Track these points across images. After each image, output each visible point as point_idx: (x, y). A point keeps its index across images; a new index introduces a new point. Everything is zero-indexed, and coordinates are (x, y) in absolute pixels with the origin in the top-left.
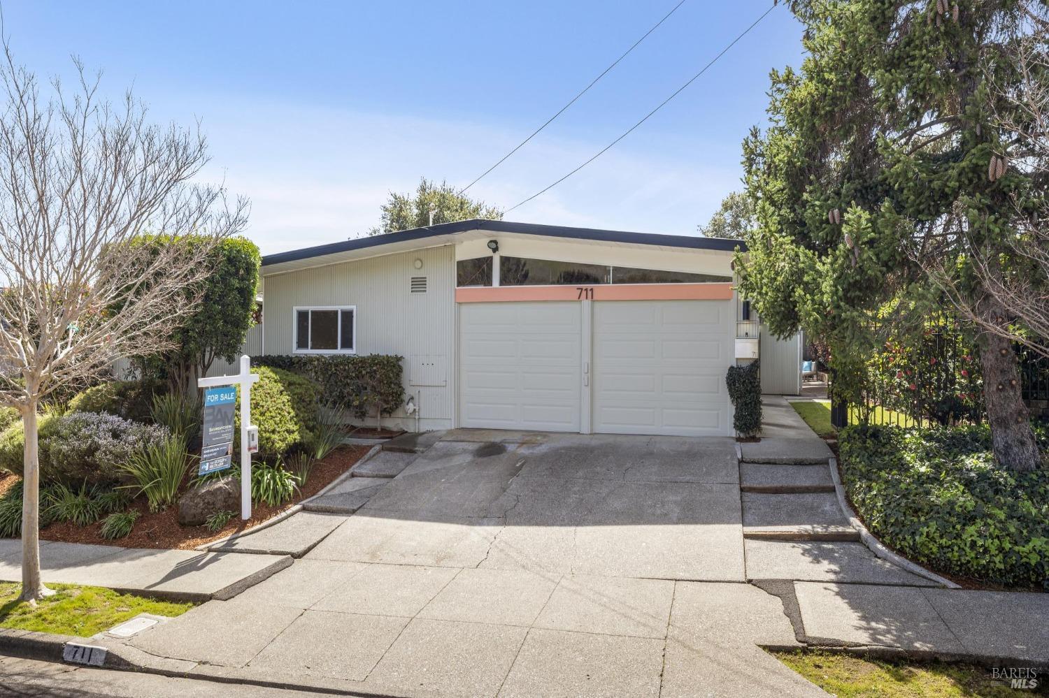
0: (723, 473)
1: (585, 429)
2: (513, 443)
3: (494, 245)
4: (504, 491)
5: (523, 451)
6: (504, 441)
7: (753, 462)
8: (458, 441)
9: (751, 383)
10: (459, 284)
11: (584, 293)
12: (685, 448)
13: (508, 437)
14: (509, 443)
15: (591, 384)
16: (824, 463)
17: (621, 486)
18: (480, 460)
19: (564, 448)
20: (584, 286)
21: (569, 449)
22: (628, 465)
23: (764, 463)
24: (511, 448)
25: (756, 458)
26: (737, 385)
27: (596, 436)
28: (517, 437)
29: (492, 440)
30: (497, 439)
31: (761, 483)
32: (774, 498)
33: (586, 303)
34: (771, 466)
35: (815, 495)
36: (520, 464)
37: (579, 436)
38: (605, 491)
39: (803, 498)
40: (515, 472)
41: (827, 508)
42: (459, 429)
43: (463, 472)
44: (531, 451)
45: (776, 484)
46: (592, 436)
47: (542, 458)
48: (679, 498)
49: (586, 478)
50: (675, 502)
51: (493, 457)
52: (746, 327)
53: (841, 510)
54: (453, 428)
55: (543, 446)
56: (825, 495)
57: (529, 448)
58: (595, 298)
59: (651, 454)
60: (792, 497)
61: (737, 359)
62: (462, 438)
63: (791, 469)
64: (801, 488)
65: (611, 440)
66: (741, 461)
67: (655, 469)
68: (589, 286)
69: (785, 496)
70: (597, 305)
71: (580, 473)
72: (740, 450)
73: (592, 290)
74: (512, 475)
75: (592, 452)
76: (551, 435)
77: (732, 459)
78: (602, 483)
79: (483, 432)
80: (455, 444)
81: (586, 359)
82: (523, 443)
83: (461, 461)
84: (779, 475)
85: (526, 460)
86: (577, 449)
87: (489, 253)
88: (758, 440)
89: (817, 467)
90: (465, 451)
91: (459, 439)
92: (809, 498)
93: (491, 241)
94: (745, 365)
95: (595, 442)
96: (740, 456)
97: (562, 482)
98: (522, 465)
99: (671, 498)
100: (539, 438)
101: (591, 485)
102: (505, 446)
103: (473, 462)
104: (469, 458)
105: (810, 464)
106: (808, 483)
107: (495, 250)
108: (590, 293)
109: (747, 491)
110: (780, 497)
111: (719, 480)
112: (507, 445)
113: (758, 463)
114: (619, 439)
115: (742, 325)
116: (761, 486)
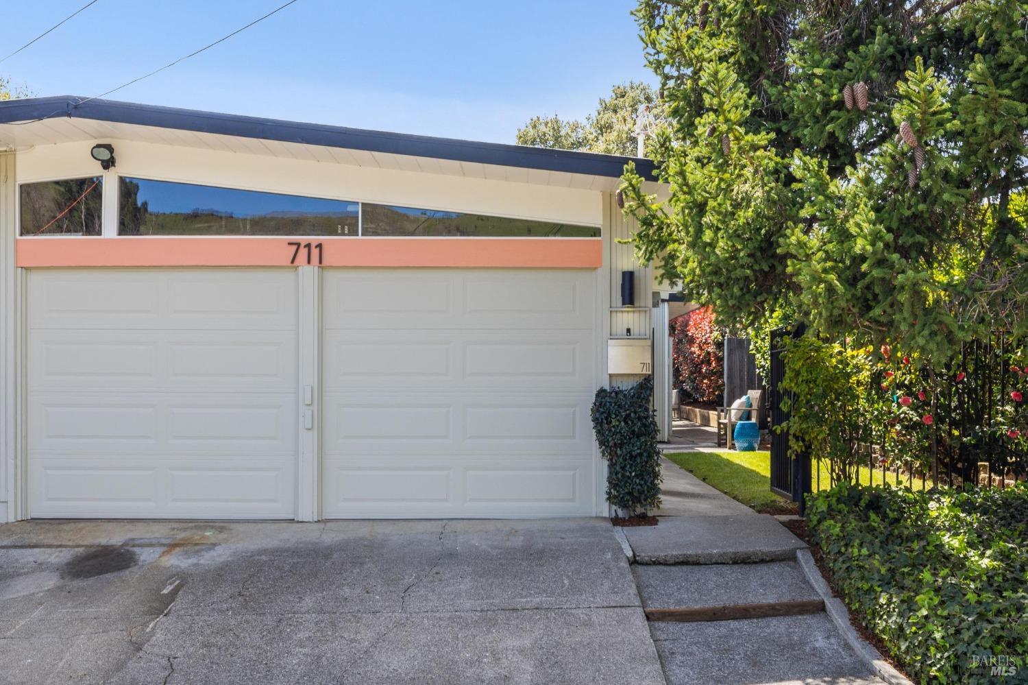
0: (606, 587)
1: (307, 512)
2: (151, 545)
3: (105, 155)
4: (139, 649)
5: (176, 561)
6: (131, 542)
7: (656, 563)
8: (22, 547)
9: (639, 419)
10: (24, 231)
11: (303, 252)
12: (518, 542)
13: (138, 533)
14: (140, 546)
15: (320, 426)
16: (789, 558)
17: (400, 625)
18: (77, 583)
19: (264, 551)
20: (303, 239)
21: (276, 552)
22: (408, 580)
23: (676, 564)
24: (146, 556)
25: (661, 554)
26: (614, 422)
27: (329, 525)
28: (160, 532)
29: (104, 541)
30: (115, 538)
31: (680, 602)
32: (714, 630)
33: (308, 273)
34: (689, 568)
35: (788, 620)
36: (170, 588)
37: (294, 526)
38: (366, 636)
39: (768, 626)
40: (160, 606)
41: (821, 643)
42: (27, 521)
43: (37, 613)
44: (193, 560)
45: (710, 604)
46: (322, 525)
47: (221, 574)
48: (527, 643)
49: (322, 611)
50: (521, 651)
51: (108, 576)
52: (627, 318)
53: (847, 647)
54: (12, 519)
55: (219, 550)
56: (808, 619)
57: (187, 554)
58: (326, 262)
59: (452, 555)
60: (745, 626)
61: (611, 375)
62: (34, 539)
63: (732, 574)
64: (760, 607)
65: (363, 531)
66: (634, 562)
67: (466, 585)
68: (314, 239)
69: (733, 624)
70: (330, 276)
71: (309, 602)
72: (627, 540)
73: (320, 246)
74: (157, 612)
75: (327, 557)
76: (233, 526)
77: (616, 559)
78: (358, 620)
79: (82, 525)
80: (16, 553)
81: (309, 378)
82: (173, 546)
83: (33, 590)
84: (711, 585)
85: (183, 580)
86: (294, 552)
87: (92, 169)
88: (653, 521)
89: (776, 567)
90: (40, 567)
91: (27, 542)
92: (778, 626)
93: (99, 146)
94: (626, 385)
95: (329, 537)
96: (630, 554)
97: (270, 620)
98: (175, 592)
99: (513, 642)
100: (208, 534)
101: (333, 624)
102: (134, 554)
103: (60, 588)
104: (52, 581)
105: (762, 561)
106: (771, 599)
107: (108, 164)
108: (315, 252)
109: (659, 619)
110: (724, 627)
111: (599, 601)
112: (137, 550)
113: (666, 564)
114: (380, 529)
115: (619, 315)
116: (683, 608)
